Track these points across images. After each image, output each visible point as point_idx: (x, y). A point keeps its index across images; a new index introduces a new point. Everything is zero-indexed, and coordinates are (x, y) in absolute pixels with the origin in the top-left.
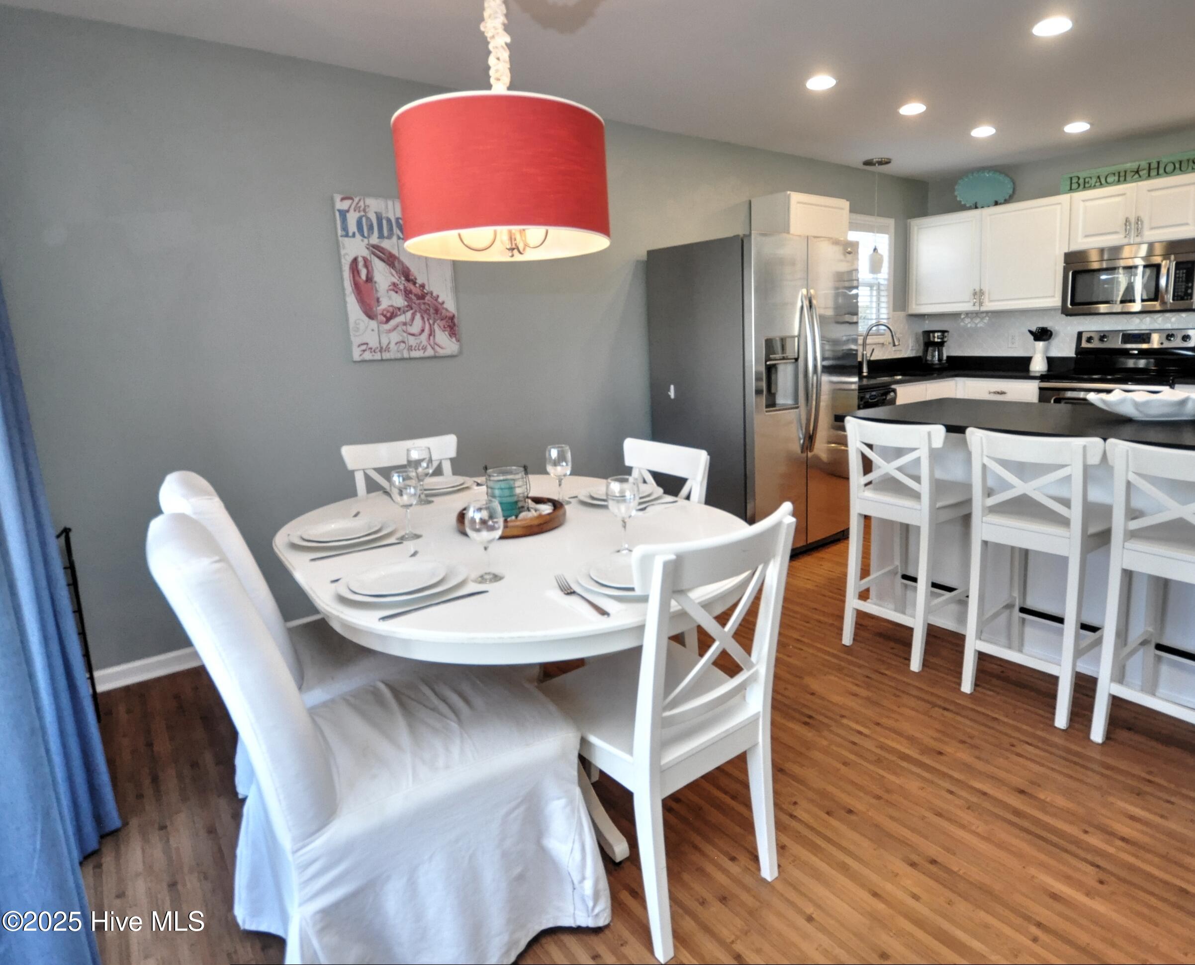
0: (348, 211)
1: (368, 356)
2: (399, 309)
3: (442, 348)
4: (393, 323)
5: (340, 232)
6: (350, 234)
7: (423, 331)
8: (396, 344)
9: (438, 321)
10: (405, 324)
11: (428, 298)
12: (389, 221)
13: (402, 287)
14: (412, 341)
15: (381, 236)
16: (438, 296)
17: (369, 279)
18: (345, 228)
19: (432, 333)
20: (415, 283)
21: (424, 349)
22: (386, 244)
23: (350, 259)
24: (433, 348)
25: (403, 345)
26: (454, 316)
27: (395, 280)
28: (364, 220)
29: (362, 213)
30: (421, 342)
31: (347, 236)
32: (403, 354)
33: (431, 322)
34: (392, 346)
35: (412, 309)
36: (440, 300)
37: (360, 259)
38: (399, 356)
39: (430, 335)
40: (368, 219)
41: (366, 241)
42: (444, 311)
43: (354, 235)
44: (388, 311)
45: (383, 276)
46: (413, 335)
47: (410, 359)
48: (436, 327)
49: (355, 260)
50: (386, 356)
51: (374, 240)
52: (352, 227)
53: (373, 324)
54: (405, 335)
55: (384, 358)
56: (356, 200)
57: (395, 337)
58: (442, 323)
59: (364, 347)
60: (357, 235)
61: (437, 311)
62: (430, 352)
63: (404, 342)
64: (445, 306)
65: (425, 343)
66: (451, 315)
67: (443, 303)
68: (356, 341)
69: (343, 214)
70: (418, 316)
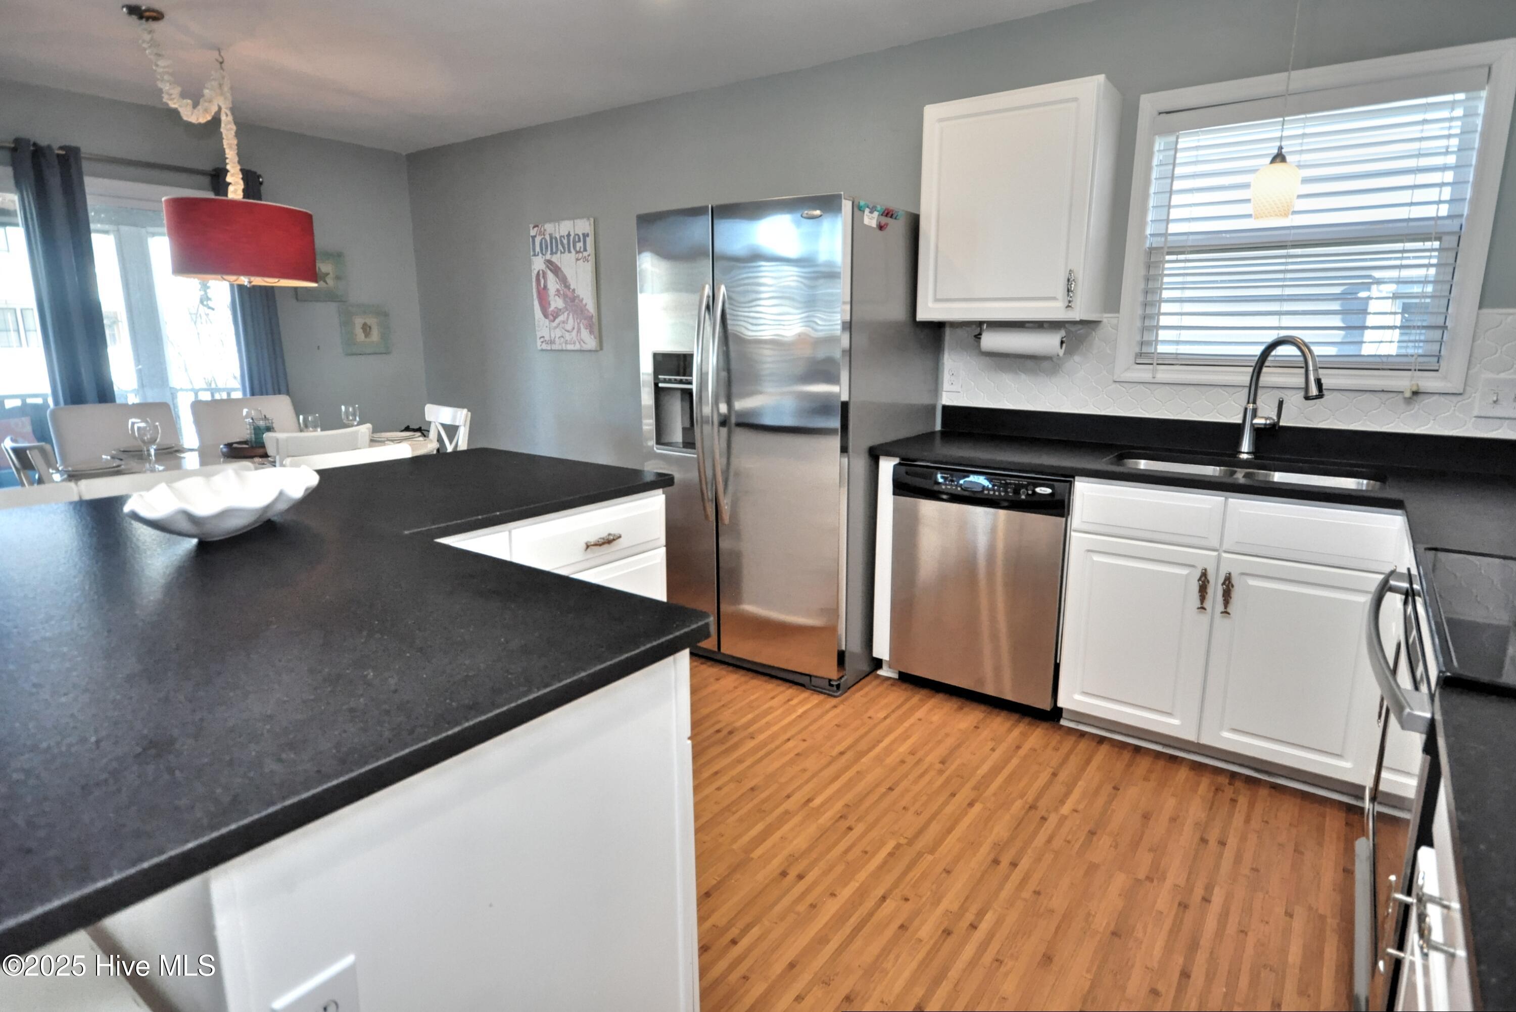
0: (535, 236)
1: (544, 346)
2: (560, 310)
3: (584, 343)
4: (557, 321)
5: (532, 253)
6: (537, 253)
7: (574, 328)
8: (559, 338)
9: (583, 321)
10: (564, 322)
11: (577, 301)
12: (556, 238)
13: (562, 292)
14: (567, 335)
15: (552, 253)
16: (583, 299)
17: (545, 287)
18: (534, 250)
19: (579, 331)
20: (569, 289)
21: (574, 343)
22: (555, 259)
23: (535, 272)
24: (580, 343)
25: (562, 339)
26: (592, 316)
27: (558, 287)
28: (543, 240)
29: (543, 236)
30: (572, 338)
31: (534, 255)
32: (562, 347)
33: (579, 321)
34: (557, 339)
35: (567, 310)
36: (584, 302)
37: (541, 272)
38: (560, 348)
39: (578, 332)
40: (546, 241)
41: (544, 257)
42: (586, 312)
43: (538, 255)
44: (554, 312)
45: (553, 284)
46: (568, 331)
47: (567, 351)
48: (581, 325)
49: (539, 272)
50: (555, 347)
51: (548, 257)
52: (538, 249)
53: (547, 321)
54: (563, 331)
55: (553, 348)
56: (540, 226)
57: (558, 333)
58: (585, 322)
59: (542, 340)
60: (540, 255)
61: (582, 311)
62: (577, 347)
63: (562, 337)
64: (587, 307)
65: (575, 338)
66: (591, 315)
67: (586, 304)
68: (539, 334)
69: (534, 237)
70: (571, 316)
